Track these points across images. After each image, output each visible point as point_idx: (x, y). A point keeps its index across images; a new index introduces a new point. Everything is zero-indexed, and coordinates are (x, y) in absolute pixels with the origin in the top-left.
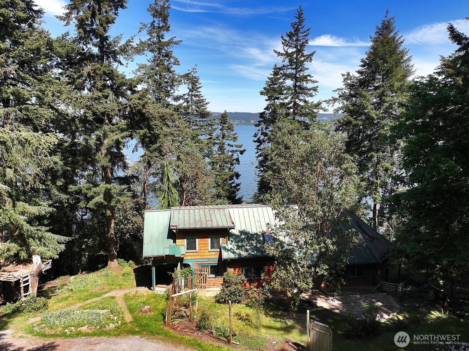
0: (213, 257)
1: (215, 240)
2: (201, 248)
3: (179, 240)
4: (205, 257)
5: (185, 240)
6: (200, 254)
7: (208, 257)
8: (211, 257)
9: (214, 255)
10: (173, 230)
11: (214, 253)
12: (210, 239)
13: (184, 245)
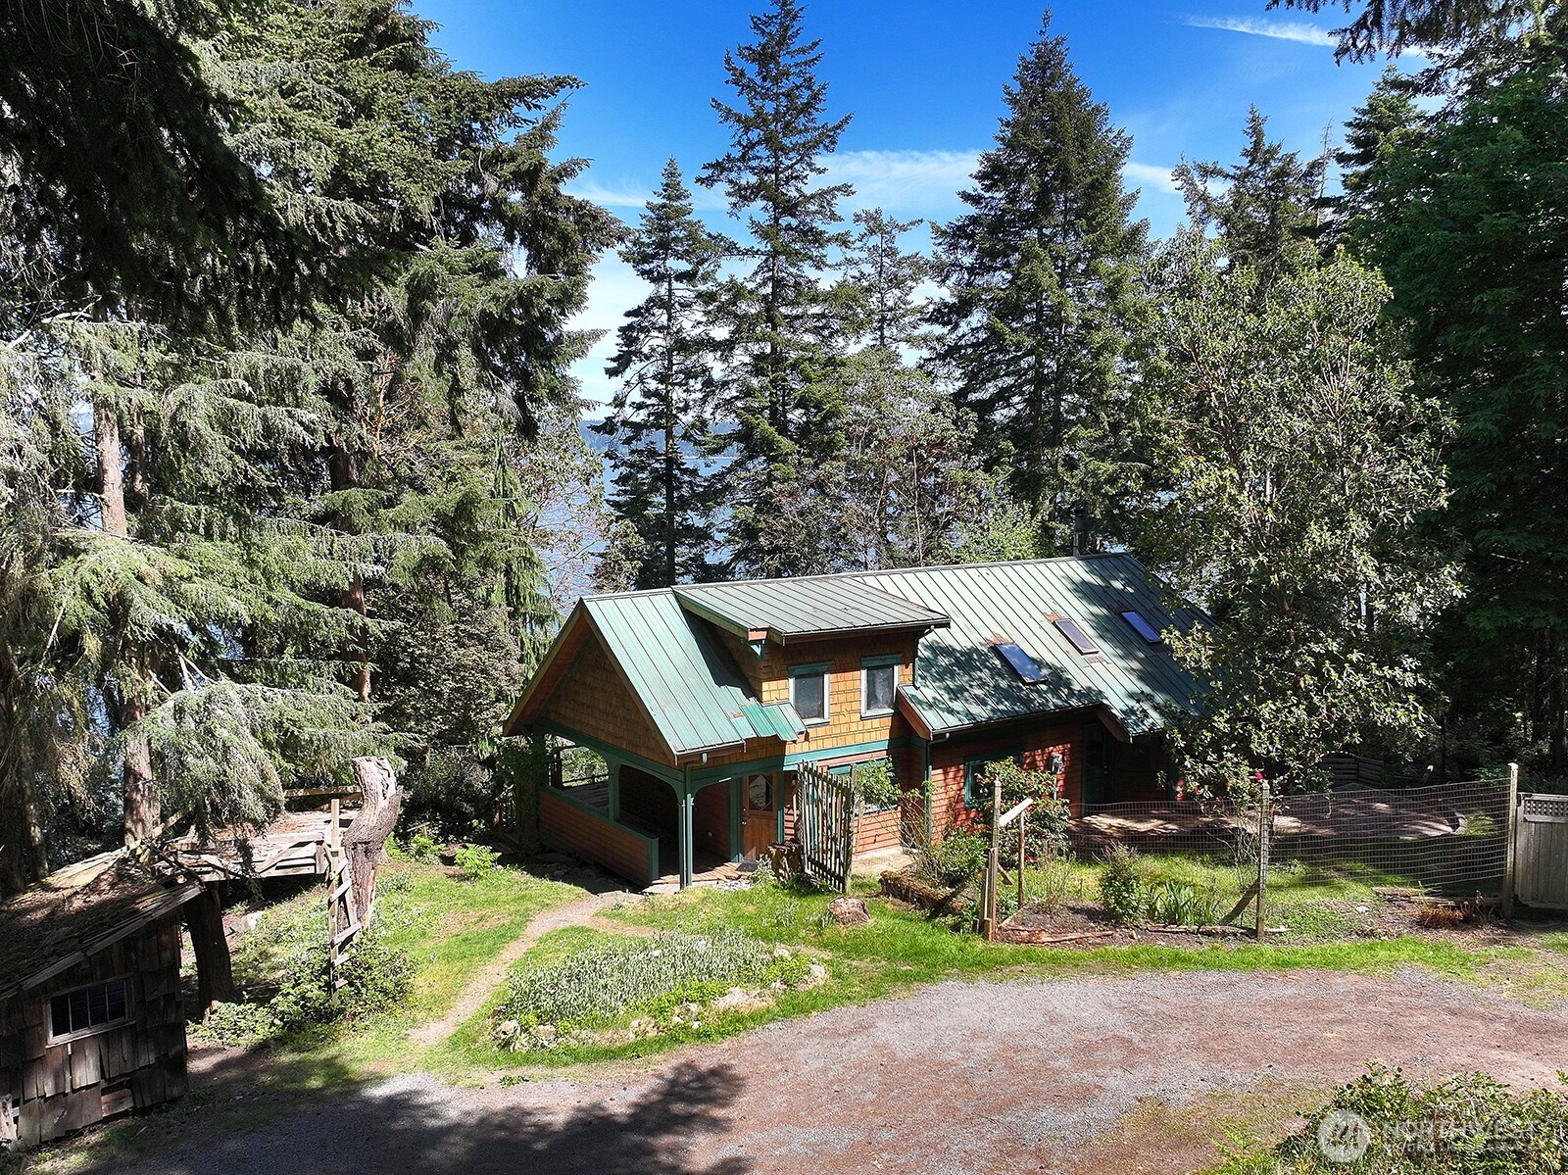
0: (873, 736)
1: (880, 675)
2: (837, 709)
3: (773, 685)
4: (850, 740)
5: (792, 681)
6: (836, 730)
7: (859, 738)
8: (867, 737)
9: (876, 729)
10: (754, 647)
11: (876, 723)
12: (864, 673)
13: (786, 702)
